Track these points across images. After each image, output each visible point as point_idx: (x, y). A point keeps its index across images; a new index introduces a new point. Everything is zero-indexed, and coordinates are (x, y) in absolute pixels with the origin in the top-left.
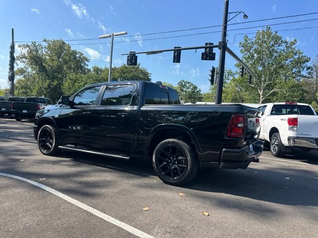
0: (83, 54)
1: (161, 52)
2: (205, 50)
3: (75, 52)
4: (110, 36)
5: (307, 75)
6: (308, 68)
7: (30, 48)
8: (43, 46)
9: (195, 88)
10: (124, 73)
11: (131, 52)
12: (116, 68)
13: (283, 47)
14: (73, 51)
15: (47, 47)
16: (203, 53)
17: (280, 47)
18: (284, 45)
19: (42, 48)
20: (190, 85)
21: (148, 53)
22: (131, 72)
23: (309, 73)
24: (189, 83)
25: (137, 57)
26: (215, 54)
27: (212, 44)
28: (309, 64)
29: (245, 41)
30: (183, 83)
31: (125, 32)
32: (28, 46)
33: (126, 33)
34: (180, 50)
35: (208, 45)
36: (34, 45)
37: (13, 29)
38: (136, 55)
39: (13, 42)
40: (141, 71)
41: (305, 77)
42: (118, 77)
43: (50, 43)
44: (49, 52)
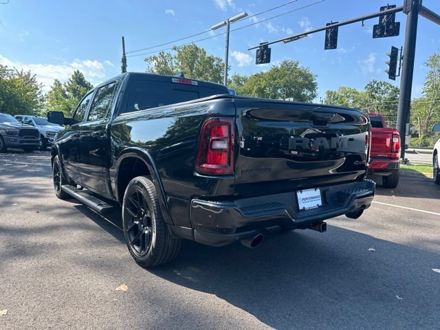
0: (221, 60)
1: (305, 35)
2: (381, 20)
3: (211, 59)
4: (225, 23)
7: (157, 61)
8: (172, 56)
9: (397, 91)
10: (274, 79)
12: (262, 74)
14: (209, 58)
15: (177, 56)
16: (375, 27)
19: (172, 58)
21: (285, 41)
22: (285, 76)
24: (385, 84)
25: (270, 49)
26: (398, 24)
27: (394, 6)
30: (375, 86)
31: (244, 14)
32: (155, 58)
33: (246, 15)
34: (336, 27)
35: (386, 10)
36: (163, 56)
37: (123, 38)
39: (124, 54)
40: (300, 72)
42: (265, 87)
43: (181, 50)
44: (180, 63)
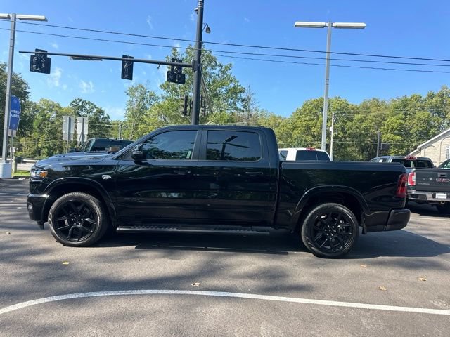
1: (100, 59)
4: (9, 18)
5: (242, 108)
6: (243, 100)
9: (101, 112)
11: (37, 50)
13: (217, 70)
16: (169, 72)
17: (214, 71)
18: (218, 68)
20: (92, 108)
21: (75, 57)
23: (244, 106)
24: (89, 103)
28: (243, 96)
29: (174, 55)
30: (80, 104)
31: (43, 17)
33: (45, 20)
34: (132, 62)
38: (48, 56)
41: (240, 110)
